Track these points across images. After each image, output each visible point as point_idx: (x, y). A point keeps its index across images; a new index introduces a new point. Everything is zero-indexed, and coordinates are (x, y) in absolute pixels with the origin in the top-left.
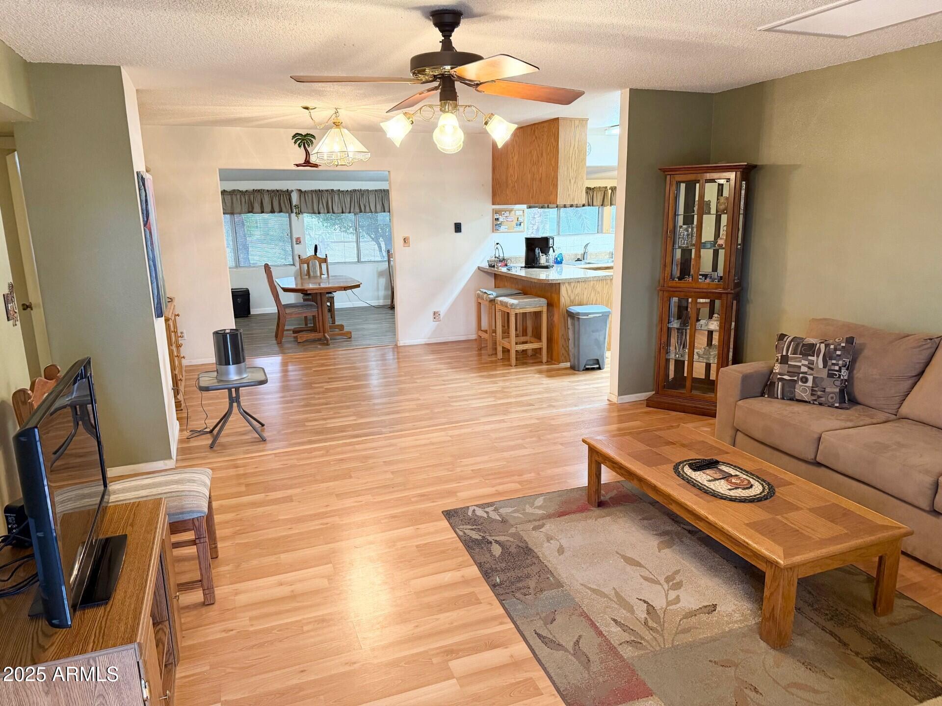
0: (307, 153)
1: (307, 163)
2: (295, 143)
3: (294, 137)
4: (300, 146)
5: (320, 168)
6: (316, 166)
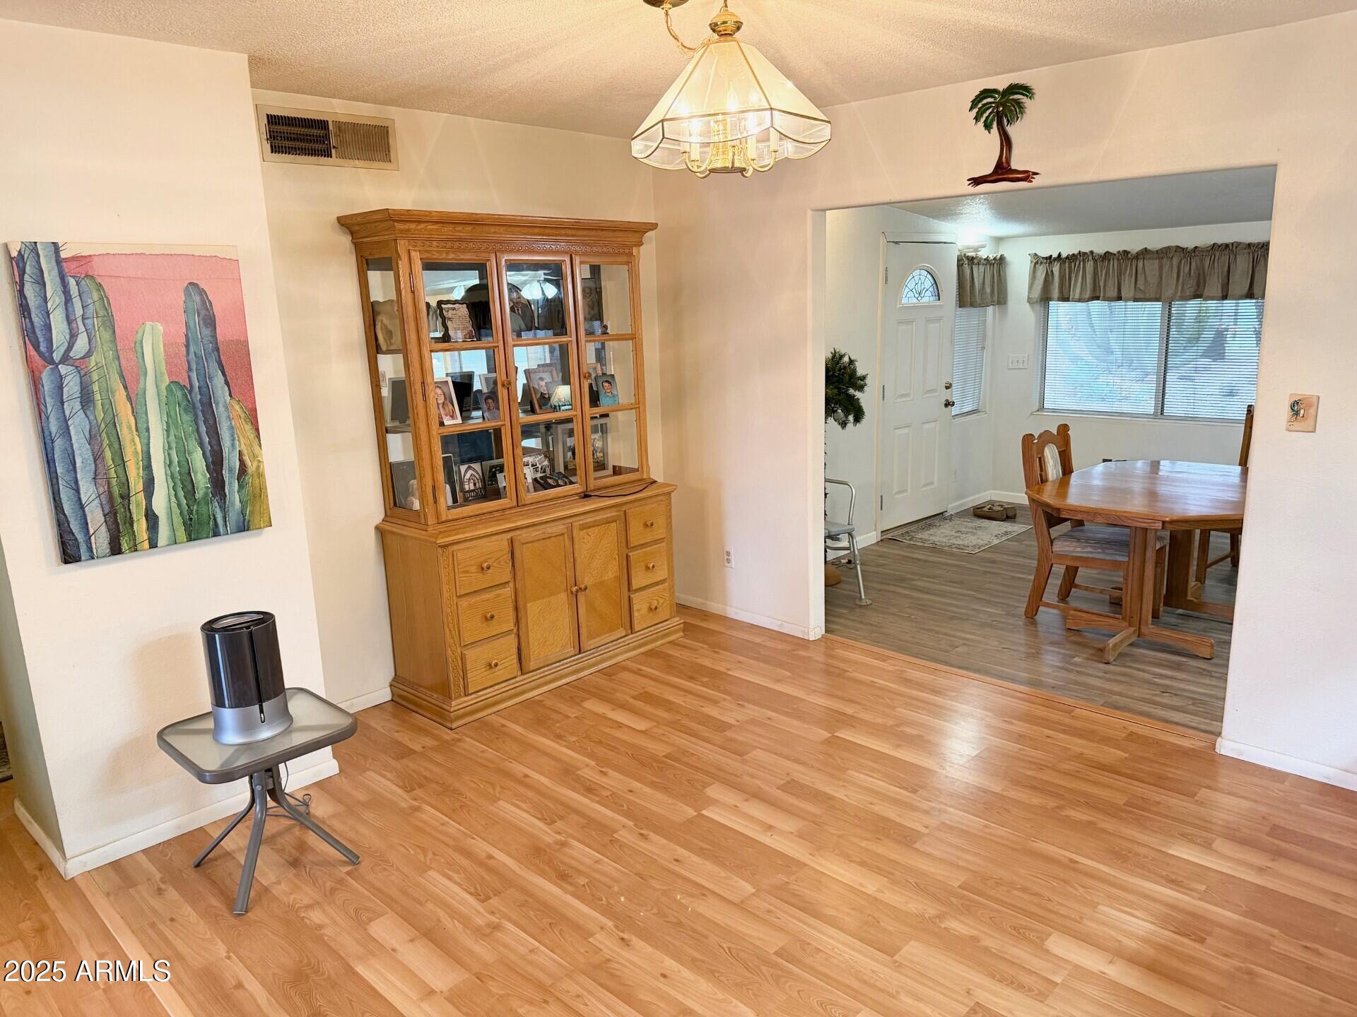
0: (1006, 141)
1: (1003, 171)
2: (977, 119)
3: (974, 103)
4: (988, 126)
5: (1037, 181)
6: (1027, 176)
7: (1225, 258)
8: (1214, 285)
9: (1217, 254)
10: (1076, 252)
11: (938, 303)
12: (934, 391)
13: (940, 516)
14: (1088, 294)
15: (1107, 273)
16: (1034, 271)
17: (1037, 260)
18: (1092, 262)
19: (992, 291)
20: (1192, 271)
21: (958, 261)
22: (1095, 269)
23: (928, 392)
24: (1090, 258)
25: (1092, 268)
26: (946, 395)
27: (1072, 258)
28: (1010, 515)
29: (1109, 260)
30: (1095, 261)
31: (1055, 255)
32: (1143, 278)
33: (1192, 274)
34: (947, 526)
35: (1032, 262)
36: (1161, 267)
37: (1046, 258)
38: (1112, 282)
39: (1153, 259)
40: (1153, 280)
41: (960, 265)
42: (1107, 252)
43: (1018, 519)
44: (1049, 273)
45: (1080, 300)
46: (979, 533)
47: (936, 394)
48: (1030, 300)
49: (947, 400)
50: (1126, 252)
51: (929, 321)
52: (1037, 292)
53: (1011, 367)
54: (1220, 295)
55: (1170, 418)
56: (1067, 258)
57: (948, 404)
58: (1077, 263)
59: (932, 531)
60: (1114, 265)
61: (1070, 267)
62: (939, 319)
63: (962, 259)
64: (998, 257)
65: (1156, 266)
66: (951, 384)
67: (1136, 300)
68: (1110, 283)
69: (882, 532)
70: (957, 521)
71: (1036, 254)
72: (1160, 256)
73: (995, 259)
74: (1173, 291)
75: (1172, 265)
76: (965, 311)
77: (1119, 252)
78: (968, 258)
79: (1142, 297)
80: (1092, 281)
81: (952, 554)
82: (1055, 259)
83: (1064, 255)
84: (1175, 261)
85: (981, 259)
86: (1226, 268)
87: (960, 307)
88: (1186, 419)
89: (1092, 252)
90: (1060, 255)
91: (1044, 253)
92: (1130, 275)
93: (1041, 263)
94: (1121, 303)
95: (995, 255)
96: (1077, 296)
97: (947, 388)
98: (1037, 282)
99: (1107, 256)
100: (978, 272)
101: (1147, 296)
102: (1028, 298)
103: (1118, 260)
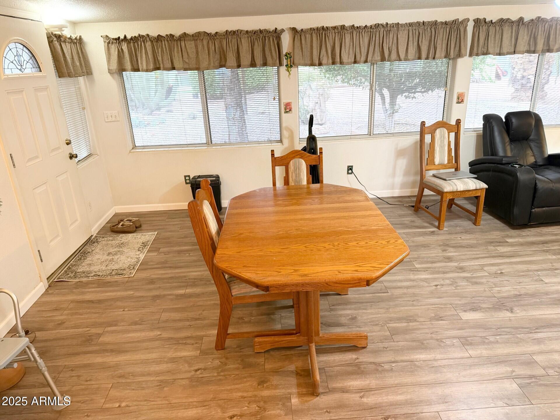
7: (234, 41)
8: (231, 59)
9: (230, 37)
10: (137, 35)
11: (40, 74)
12: (58, 148)
13: (90, 241)
14: (151, 66)
15: (162, 51)
16: (108, 49)
17: (110, 41)
18: (150, 43)
19: (81, 64)
20: (217, 49)
21: (48, 38)
22: (153, 47)
23: (53, 150)
24: (148, 39)
25: (151, 47)
26: (68, 150)
27: (134, 39)
28: (137, 226)
29: (161, 41)
30: (152, 42)
31: (122, 37)
32: (186, 54)
33: (217, 51)
34: (97, 250)
35: (105, 42)
36: (196, 46)
37: (116, 39)
38: (167, 57)
39: (190, 40)
40: (193, 55)
41: (50, 42)
42: (159, 35)
43: (144, 227)
44: (120, 50)
45: (147, 71)
46: (125, 250)
47: (60, 151)
48: (110, 72)
49: (70, 154)
50: (172, 36)
51: (36, 90)
52: (114, 65)
53: (106, 121)
54: (236, 65)
55: (217, 145)
56: (131, 39)
57: (72, 157)
58: (139, 43)
59: (88, 261)
60: (165, 44)
61: (134, 46)
62: (46, 88)
63: (51, 37)
64: (78, 38)
65: (193, 45)
66: (70, 141)
67: (185, 69)
68: (165, 58)
69: (47, 279)
70: (103, 241)
71: (107, 36)
72: (196, 38)
73: (76, 38)
74: (207, 63)
75: (203, 45)
76: (63, 80)
77: (167, 35)
78: (55, 35)
79: (188, 67)
80: (152, 56)
81: (116, 284)
82: (122, 40)
83: (129, 37)
84: (205, 42)
85: (66, 37)
86: (236, 47)
87: (59, 77)
88: (225, 144)
89: (148, 35)
90: (125, 37)
91: (113, 35)
92: (178, 52)
93: (112, 43)
94: (174, 72)
95: (76, 36)
96: (145, 67)
97: (68, 144)
98: (112, 57)
99: (159, 38)
100: (67, 48)
101: (191, 66)
102: (109, 69)
103: (167, 41)
